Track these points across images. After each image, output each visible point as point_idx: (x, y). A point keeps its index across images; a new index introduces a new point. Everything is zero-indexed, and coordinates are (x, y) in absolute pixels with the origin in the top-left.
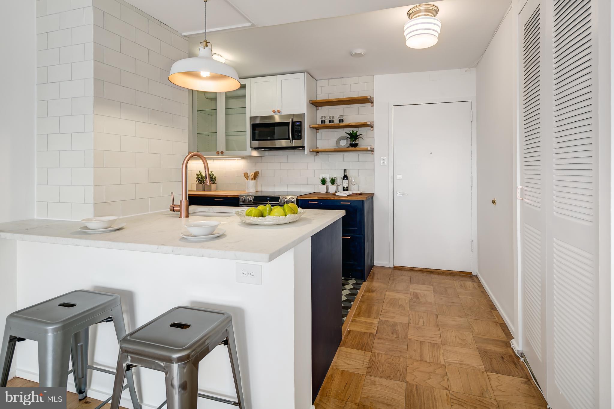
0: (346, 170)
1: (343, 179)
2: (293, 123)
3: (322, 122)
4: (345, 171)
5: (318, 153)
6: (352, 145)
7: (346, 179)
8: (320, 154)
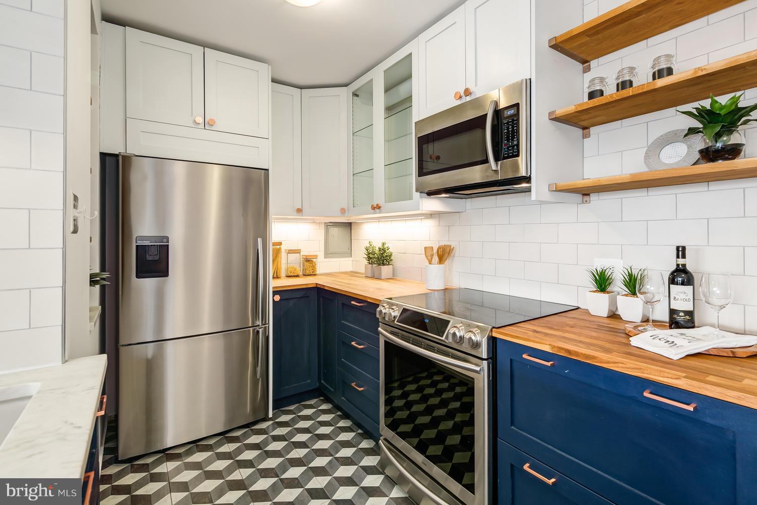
0: (684, 248)
1: (672, 281)
2: (497, 113)
3: (592, 95)
4: (681, 252)
5: (588, 195)
6: (708, 155)
7: (683, 284)
8: (594, 197)
